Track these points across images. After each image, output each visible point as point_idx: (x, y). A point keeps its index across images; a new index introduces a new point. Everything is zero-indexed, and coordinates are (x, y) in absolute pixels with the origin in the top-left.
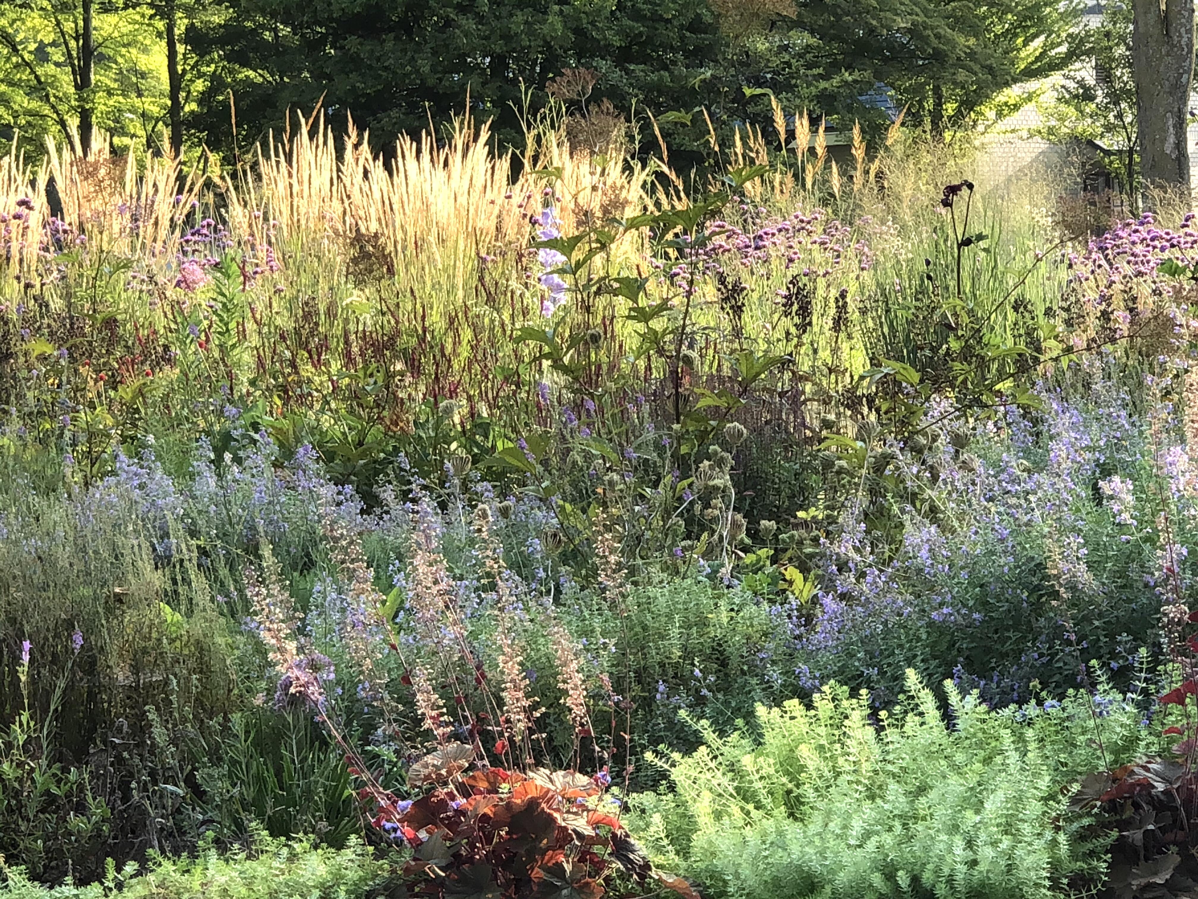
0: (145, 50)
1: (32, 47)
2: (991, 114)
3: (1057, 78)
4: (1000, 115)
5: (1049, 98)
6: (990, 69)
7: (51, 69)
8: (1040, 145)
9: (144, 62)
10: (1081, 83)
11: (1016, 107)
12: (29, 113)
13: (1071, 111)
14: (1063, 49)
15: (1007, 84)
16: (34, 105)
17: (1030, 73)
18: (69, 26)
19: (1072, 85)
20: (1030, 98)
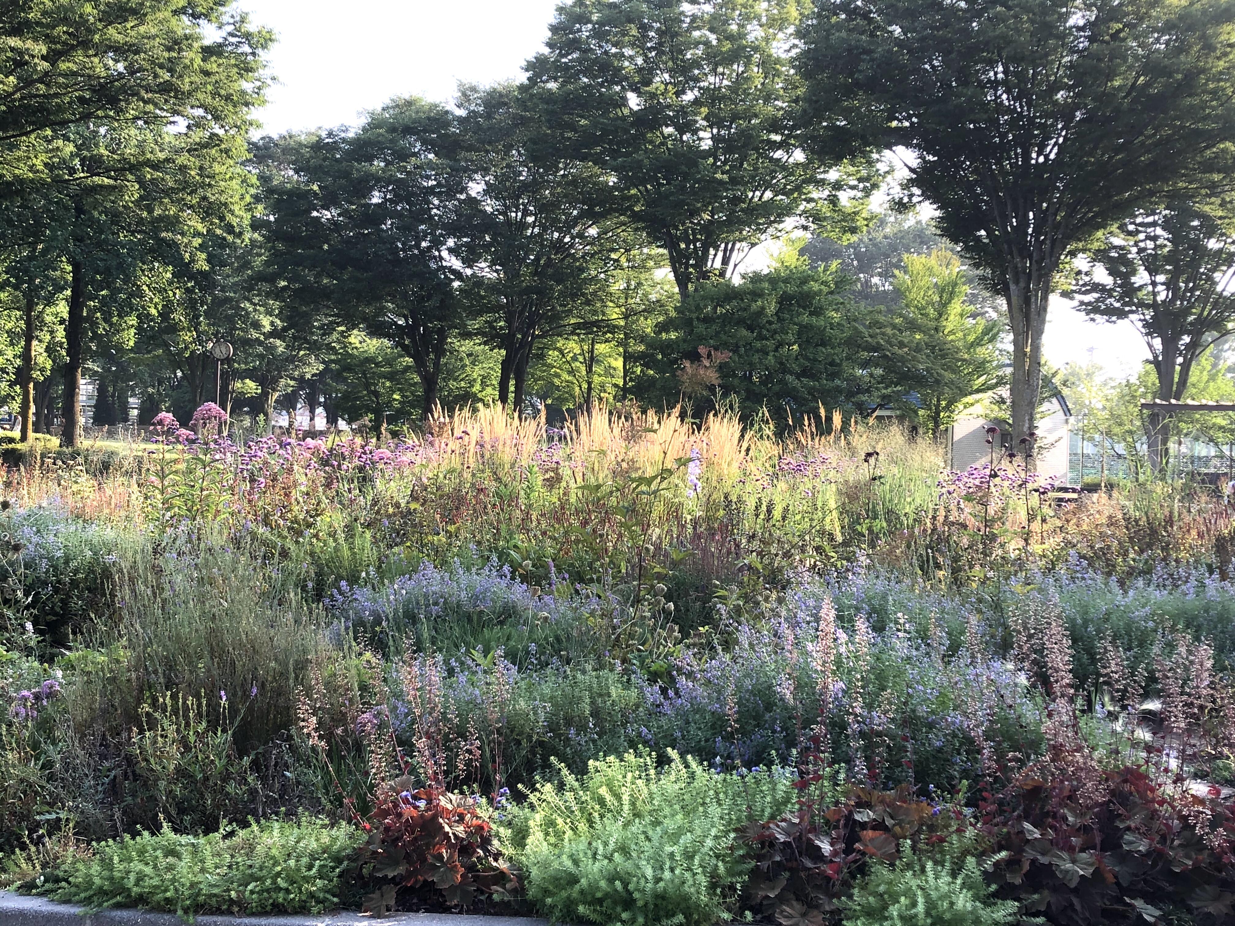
0: (616, 359)
1: (571, 355)
2: (961, 407)
3: (990, 393)
4: (965, 407)
5: (987, 402)
6: (959, 388)
7: (578, 364)
8: (981, 422)
9: (614, 364)
10: (1001, 396)
11: (972, 405)
12: (567, 381)
13: (996, 408)
14: (995, 381)
15: (966, 395)
16: (570, 378)
17: (978, 391)
18: (586, 348)
19: (996, 397)
20: (978, 401)
